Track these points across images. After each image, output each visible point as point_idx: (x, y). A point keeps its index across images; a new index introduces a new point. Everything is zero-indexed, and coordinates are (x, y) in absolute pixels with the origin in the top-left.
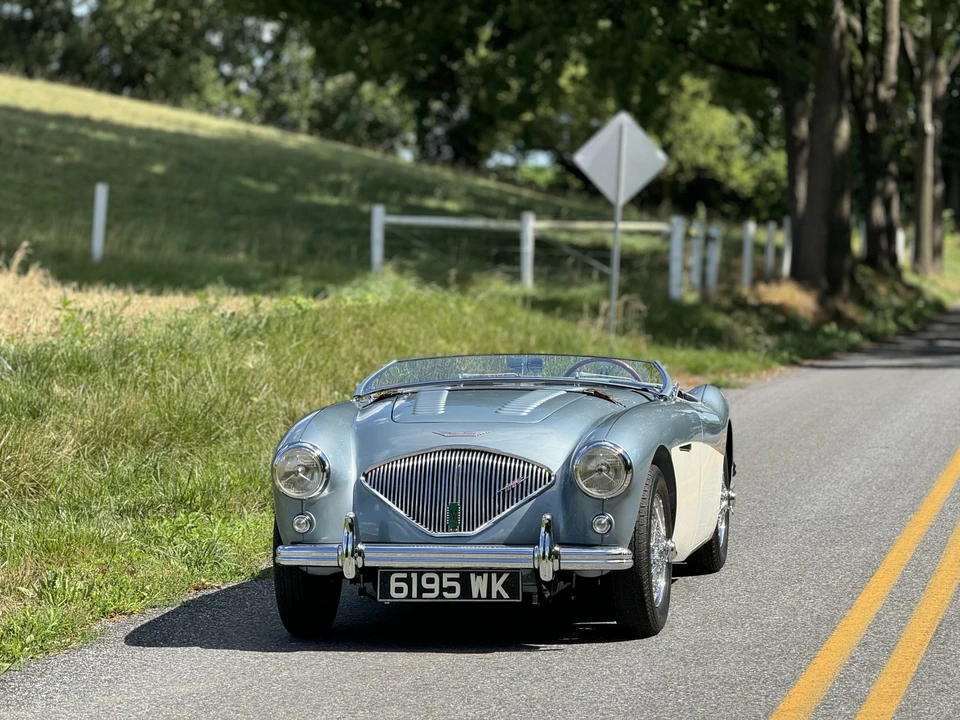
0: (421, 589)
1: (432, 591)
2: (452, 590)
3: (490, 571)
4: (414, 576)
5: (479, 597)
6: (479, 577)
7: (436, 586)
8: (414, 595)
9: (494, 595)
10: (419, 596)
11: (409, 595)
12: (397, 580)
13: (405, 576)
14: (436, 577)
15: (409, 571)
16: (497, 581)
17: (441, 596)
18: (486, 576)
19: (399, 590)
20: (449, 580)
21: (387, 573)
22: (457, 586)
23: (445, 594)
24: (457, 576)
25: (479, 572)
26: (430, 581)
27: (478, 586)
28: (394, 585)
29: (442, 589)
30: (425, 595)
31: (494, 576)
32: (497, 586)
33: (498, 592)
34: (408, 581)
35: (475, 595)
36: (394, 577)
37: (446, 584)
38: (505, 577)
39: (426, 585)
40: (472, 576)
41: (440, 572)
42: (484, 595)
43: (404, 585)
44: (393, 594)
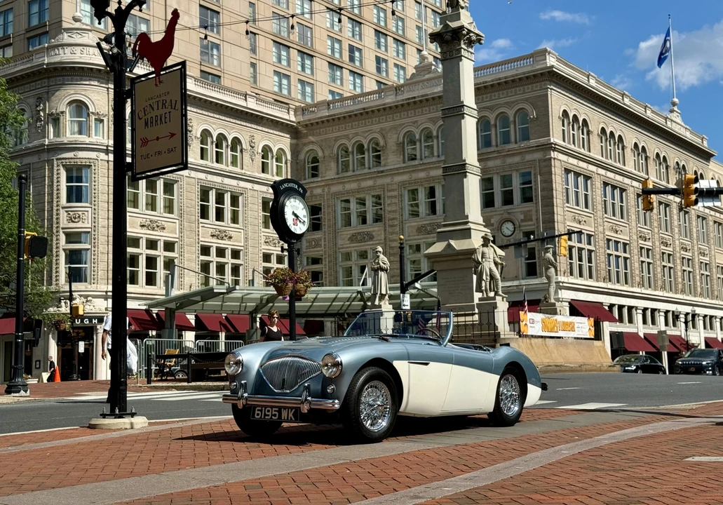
0: (265, 415)
1: (268, 415)
2: (275, 415)
3: (289, 408)
4: (263, 409)
5: (284, 419)
7: (270, 413)
9: (289, 419)
10: (264, 418)
11: (261, 418)
12: (258, 410)
13: (260, 409)
14: (270, 409)
15: (262, 406)
16: (291, 412)
17: (271, 418)
18: (287, 410)
19: (258, 415)
20: (275, 411)
21: (255, 406)
22: (277, 413)
23: (273, 417)
24: (277, 409)
25: (285, 408)
26: (268, 411)
27: (284, 414)
28: (257, 412)
29: (272, 415)
30: (266, 417)
31: (290, 410)
32: (291, 415)
33: (291, 417)
34: (261, 411)
36: (256, 409)
37: (274, 413)
38: (294, 411)
39: (267, 413)
40: (282, 410)
41: (272, 407)
42: (286, 418)
43: (260, 412)
44: (256, 416)
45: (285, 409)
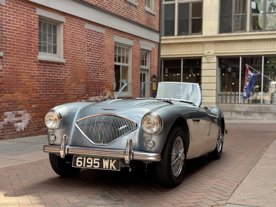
0: (86, 164)
1: (90, 164)
2: (96, 165)
3: (110, 159)
4: (85, 159)
5: (106, 168)
6: (106, 161)
7: (91, 163)
8: (84, 165)
9: (111, 168)
10: (86, 166)
11: (82, 166)
12: (79, 160)
13: (81, 158)
14: (91, 159)
15: (83, 157)
16: (112, 162)
17: (93, 167)
18: (108, 160)
19: (79, 163)
20: (96, 161)
21: (76, 157)
22: (98, 163)
23: (94, 166)
24: (98, 159)
25: (106, 159)
26: (90, 161)
27: (106, 164)
28: (78, 161)
29: (93, 164)
31: (111, 161)
32: (112, 165)
33: (112, 167)
34: (82, 160)
35: (104, 167)
36: (78, 158)
37: (95, 162)
38: (115, 161)
39: (88, 162)
40: (104, 160)
41: (93, 158)
42: (107, 167)
43: (81, 162)
44: (77, 165)
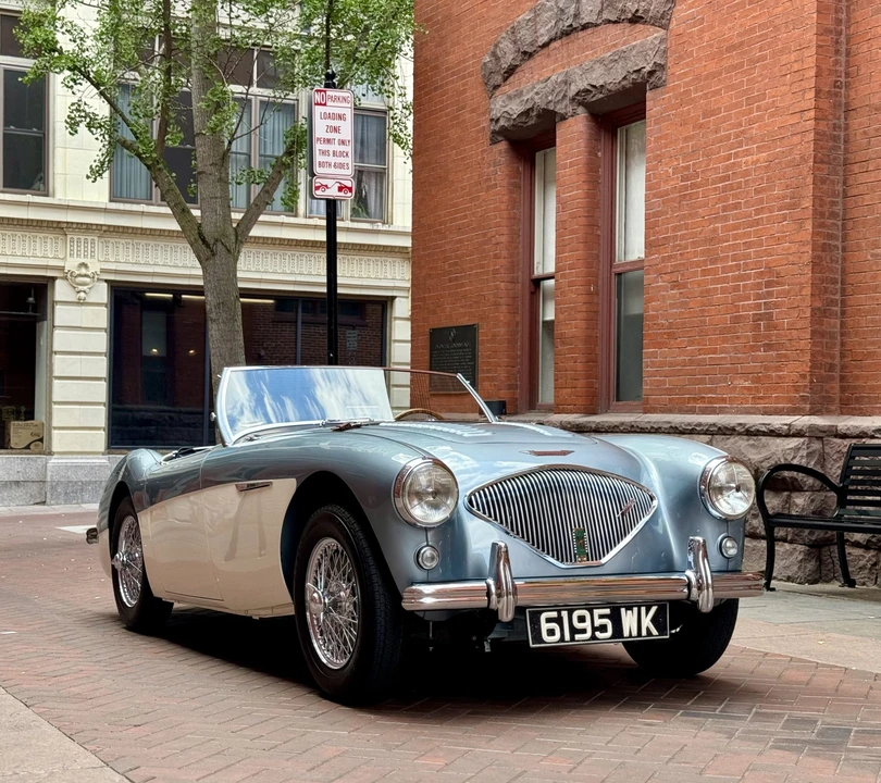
0: (574, 631)
2: (603, 628)
3: (639, 604)
4: (565, 614)
5: (631, 636)
6: (629, 612)
7: (587, 625)
8: (567, 637)
10: (572, 639)
11: (562, 639)
12: (549, 620)
13: (554, 614)
14: (585, 613)
15: (560, 608)
16: (647, 615)
17: (594, 637)
19: (551, 632)
20: (601, 617)
21: (536, 613)
22: (609, 623)
23: (598, 634)
24: (607, 611)
25: (628, 606)
26: (581, 619)
27: (629, 620)
28: (545, 626)
29: (594, 629)
30: (577, 637)
31: (643, 609)
32: (647, 622)
33: (648, 629)
34: (559, 621)
35: (626, 634)
36: (544, 616)
37: (598, 622)
38: (654, 608)
39: (577, 625)
40: (623, 610)
41: (590, 608)
42: (635, 633)
43: (555, 626)
44: (545, 637)
45: (629, 608)
